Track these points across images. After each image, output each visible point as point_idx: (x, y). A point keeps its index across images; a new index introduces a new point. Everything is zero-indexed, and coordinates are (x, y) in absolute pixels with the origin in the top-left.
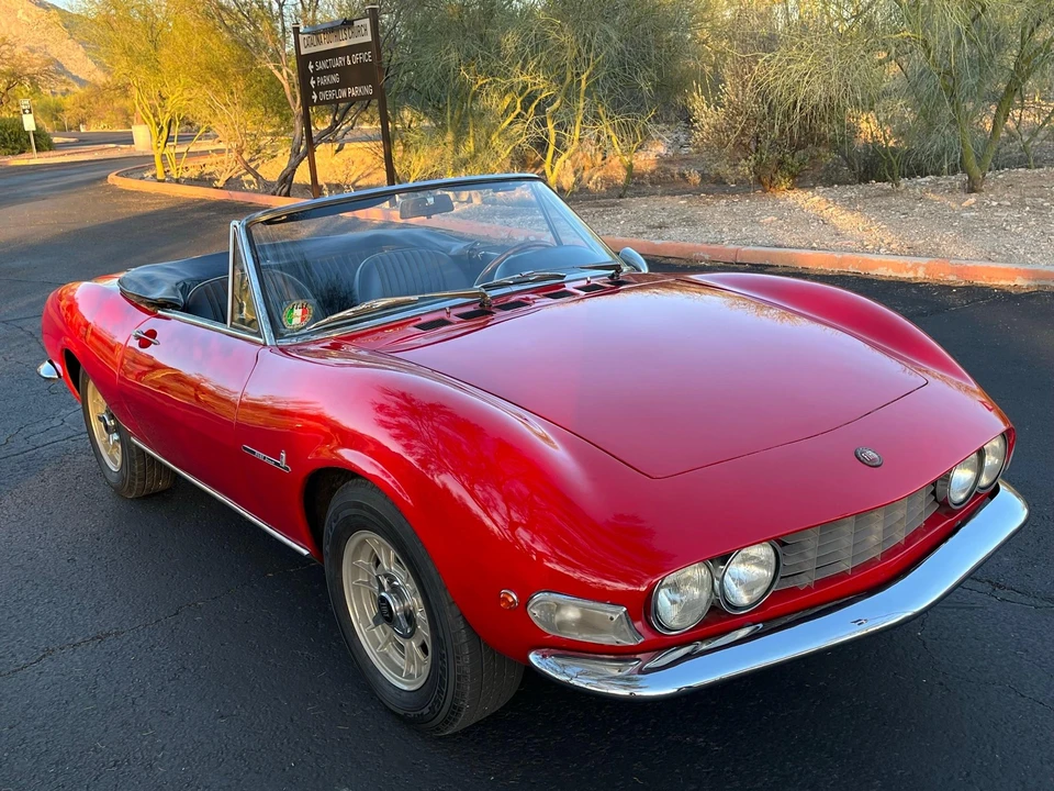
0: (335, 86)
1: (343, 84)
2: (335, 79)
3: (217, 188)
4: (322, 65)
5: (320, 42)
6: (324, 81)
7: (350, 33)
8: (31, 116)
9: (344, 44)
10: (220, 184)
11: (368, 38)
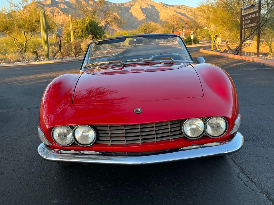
0: (248, 24)
1: (251, 23)
2: (249, 21)
3: (222, 52)
4: (246, 18)
5: (246, 12)
6: (246, 22)
7: (253, 8)
8: (193, 35)
9: (252, 12)
10: (222, 51)
11: (257, 9)
